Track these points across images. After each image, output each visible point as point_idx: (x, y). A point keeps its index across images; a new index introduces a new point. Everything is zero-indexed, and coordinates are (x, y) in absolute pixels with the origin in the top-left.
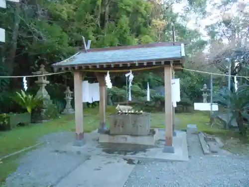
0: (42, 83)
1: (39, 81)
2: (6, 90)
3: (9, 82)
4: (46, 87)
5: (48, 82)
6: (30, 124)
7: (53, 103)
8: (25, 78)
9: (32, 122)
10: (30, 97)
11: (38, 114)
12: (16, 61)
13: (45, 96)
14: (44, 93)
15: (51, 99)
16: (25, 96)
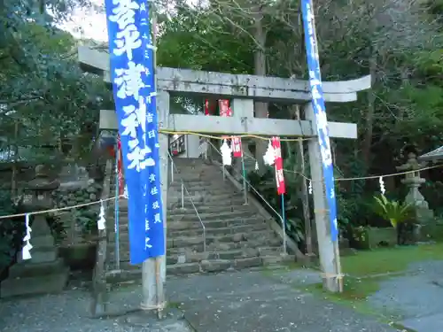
0: (413, 183)
1: (408, 179)
2: (361, 194)
3: (364, 184)
4: (419, 188)
5: (423, 180)
6: (396, 246)
7: (436, 215)
8: (381, 178)
9: (399, 243)
10: (395, 204)
11: (409, 232)
12: (373, 150)
13: (419, 203)
14: (417, 199)
15: (430, 207)
16: (386, 202)
